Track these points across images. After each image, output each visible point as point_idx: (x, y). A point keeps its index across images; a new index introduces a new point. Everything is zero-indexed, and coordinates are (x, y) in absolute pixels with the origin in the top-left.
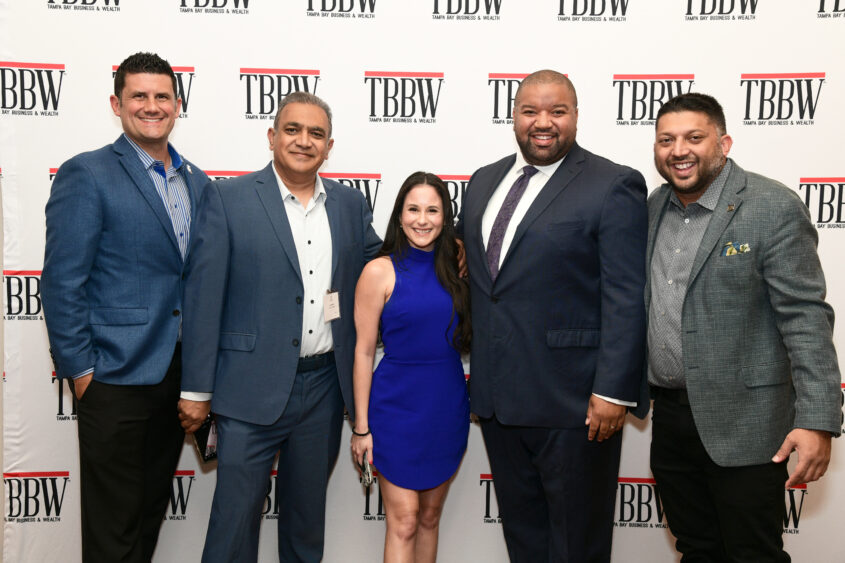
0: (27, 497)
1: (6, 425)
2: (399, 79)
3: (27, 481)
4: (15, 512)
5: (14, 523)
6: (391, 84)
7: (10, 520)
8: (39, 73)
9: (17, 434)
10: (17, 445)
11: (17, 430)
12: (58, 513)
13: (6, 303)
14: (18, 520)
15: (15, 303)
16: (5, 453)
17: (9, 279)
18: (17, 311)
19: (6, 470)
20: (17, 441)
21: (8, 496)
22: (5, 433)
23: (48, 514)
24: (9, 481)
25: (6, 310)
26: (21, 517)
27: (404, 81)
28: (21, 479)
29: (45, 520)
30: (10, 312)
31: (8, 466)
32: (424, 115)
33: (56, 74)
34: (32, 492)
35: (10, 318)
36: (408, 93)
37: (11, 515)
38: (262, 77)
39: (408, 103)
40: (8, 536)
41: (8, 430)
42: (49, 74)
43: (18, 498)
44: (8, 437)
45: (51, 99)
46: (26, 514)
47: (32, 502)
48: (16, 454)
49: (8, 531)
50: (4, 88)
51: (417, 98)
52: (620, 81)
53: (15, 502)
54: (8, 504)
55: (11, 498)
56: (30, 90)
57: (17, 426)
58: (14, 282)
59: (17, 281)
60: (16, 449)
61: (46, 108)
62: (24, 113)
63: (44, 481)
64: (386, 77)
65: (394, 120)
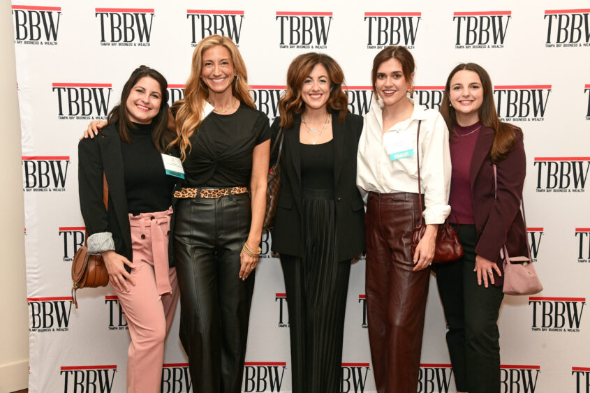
0: (45, 315)
1: (27, 265)
2: (300, 17)
3: (44, 304)
4: (37, 325)
5: (36, 332)
6: (295, 21)
7: (33, 330)
8: (43, 13)
9: (36, 271)
10: (36, 278)
11: (36, 268)
12: (66, 325)
13: (25, 179)
14: (39, 331)
15: (31, 179)
16: (28, 285)
17: (26, 163)
18: (33, 185)
19: (29, 296)
20: (36, 276)
21: (31, 314)
22: (28, 271)
23: (60, 326)
24: (32, 303)
25: (25, 185)
26: (41, 328)
27: (304, 18)
28: (40, 302)
29: (58, 330)
30: (28, 186)
31: (31, 293)
32: (319, 43)
33: (54, 14)
34: (48, 311)
35: (28, 190)
36: (307, 27)
37: (34, 327)
38: (203, 16)
39: (307, 34)
40: (33, 341)
41: (30, 268)
42: (50, 14)
43: (38, 315)
44: (29, 273)
45: (52, 33)
46: (45, 326)
47: (48, 318)
48: (36, 285)
49: (32, 338)
50: (18, 25)
51: (313, 30)
52: (458, 16)
53: (37, 318)
54: (32, 320)
55: (33, 315)
56: (37, 26)
57: (36, 266)
58: (30, 164)
59: (32, 164)
60: (36, 281)
61: (48, 39)
62: (32, 43)
63: (56, 303)
64: (291, 16)
65: (298, 47)
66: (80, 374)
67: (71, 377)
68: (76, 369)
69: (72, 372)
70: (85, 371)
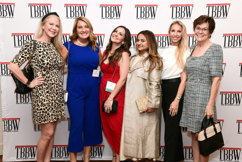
1: (2, 105)
2: (109, 7)
3: (9, 121)
4: (6, 129)
5: (6, 132)
6: (107, 8)
7: (5, 131)
8: (8, 6)
9: (5, 108)
10: (6, 111)
11: (5, 107)
12: (17, 129)
14: (7, 131)
16: (2, 113)
17: (1, 65)
18: (4, 74)
19: (3, 118)
20: (6, 110)
22: (2, 108)
23: (15, 130)
24: (4, 121)
25: (1, 73)
26: (8, 130)
27: (111, 7)
28: (7, 120)
30: (2, 74)
31: (4, 116)
32: (117, 17)
33: (12, 6)
35: (2, 76)
36: (112, 11)
37: (5, 130)
38: (71, 7)
40: (4, 136)
41: (3, 107)
43: (6, 125)
44: (3, 108)
45: (11, 13)
46: (9, 130)
47: (10, 127)
48: (5, 113)
49: (4, 134)
51: (115, 12)
52: (172, 6)
53: (6, 126)
54: (4, 127)
55: (5, 125)
56: (5, 11)
57: (5, 106)
58: (3, 65)
59: (4, 65)
60: (5, 112)
61: (10, 16)
62: (4, 17)
63: (13, 121)
64: (106, 6)
65: (108, 19)
66: (23, 149)
67: (19, 150)
68: (21, 147)
69: (20, 148)
70: (25, 148)
